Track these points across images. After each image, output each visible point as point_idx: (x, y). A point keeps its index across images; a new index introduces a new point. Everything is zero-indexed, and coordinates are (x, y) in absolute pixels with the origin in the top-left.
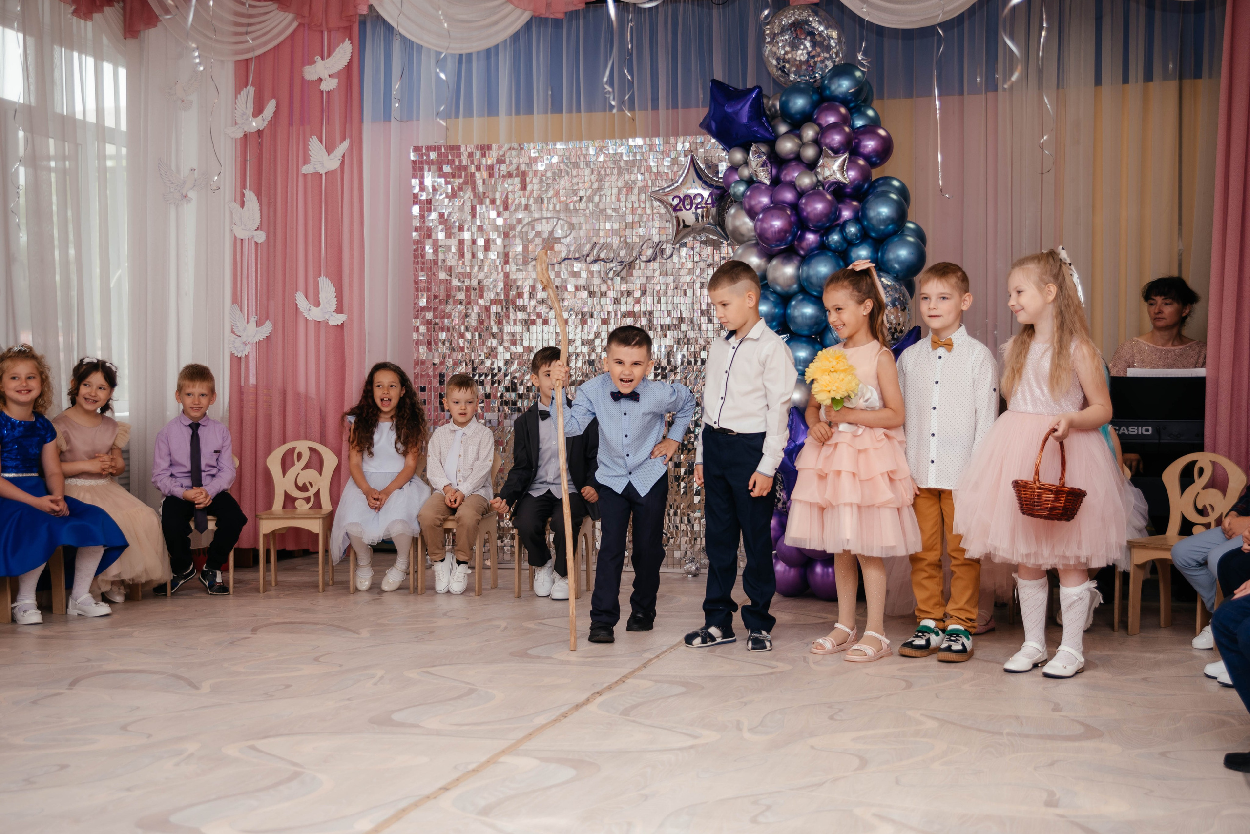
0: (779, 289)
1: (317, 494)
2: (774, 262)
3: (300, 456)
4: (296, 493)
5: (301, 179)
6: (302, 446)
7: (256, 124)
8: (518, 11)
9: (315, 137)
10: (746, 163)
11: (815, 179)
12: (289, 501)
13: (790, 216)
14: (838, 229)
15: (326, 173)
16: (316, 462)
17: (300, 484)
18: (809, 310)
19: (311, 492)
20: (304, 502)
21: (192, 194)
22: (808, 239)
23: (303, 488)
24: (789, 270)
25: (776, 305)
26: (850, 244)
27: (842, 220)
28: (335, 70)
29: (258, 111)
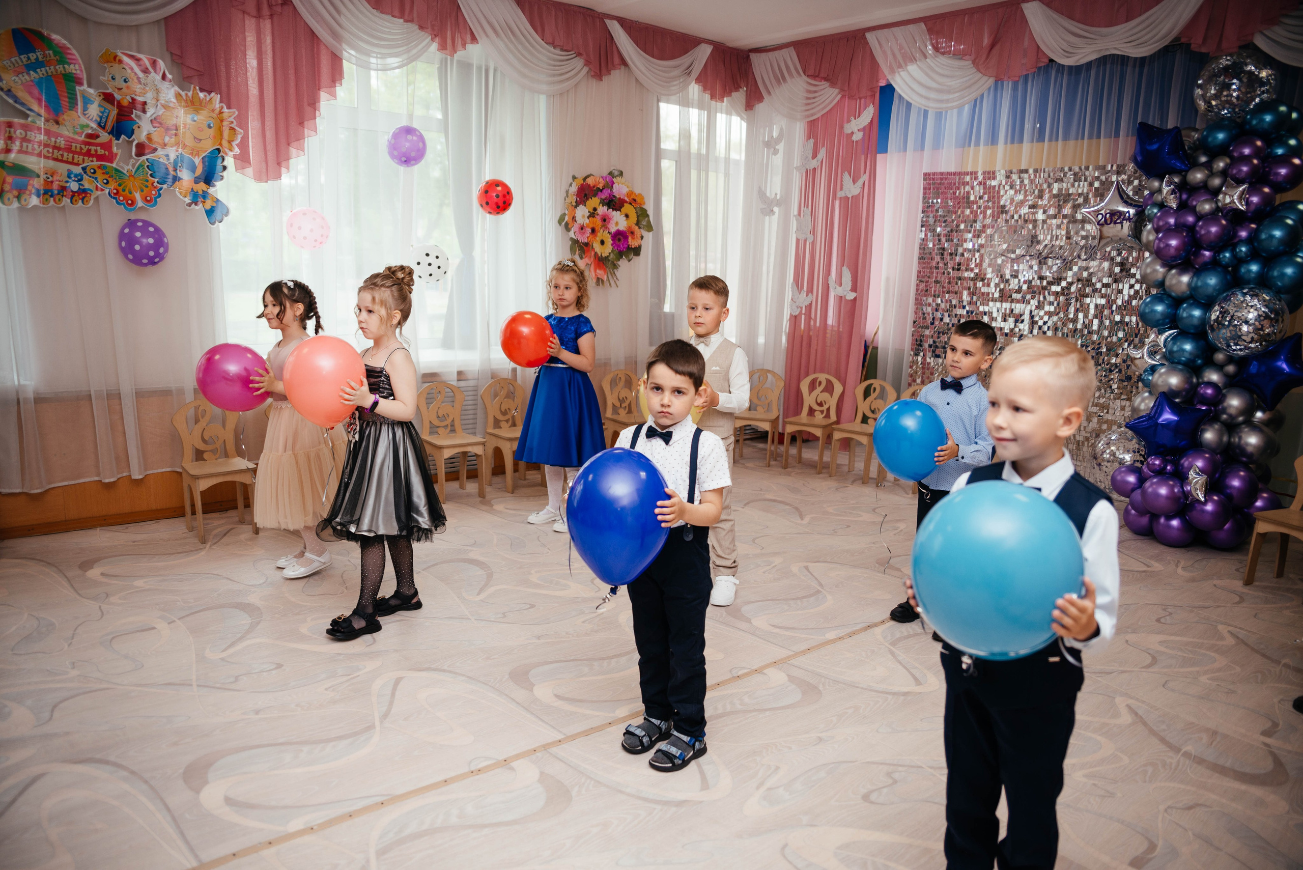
0: (1173, 294)
1: (828, 409)
2: (1174, 271)
3: (820, 383)
4: (816, 407)
5: (837, 203)
6: (822, 377)
7: (814, 163)
8: (985, 78)
9: (846, 173)
10: (1160, 191)
11: (1214, 206)
12: (811, 412)
13: (1185, 237)
14: (1230, 248)
15: (852, 197)
16: (829, 388)
17: (819, 402)
18: (1197, 313)
19: (825, 408)
20: (820, 413)
21: (776, 209)
22: (1204, 255)
23: (820, 404)
24: (1185, 279)
25: (1169, 306)
26: (1239, 261)
27: (1236, 240)
28: (862, 126)
29: (815, 156)
